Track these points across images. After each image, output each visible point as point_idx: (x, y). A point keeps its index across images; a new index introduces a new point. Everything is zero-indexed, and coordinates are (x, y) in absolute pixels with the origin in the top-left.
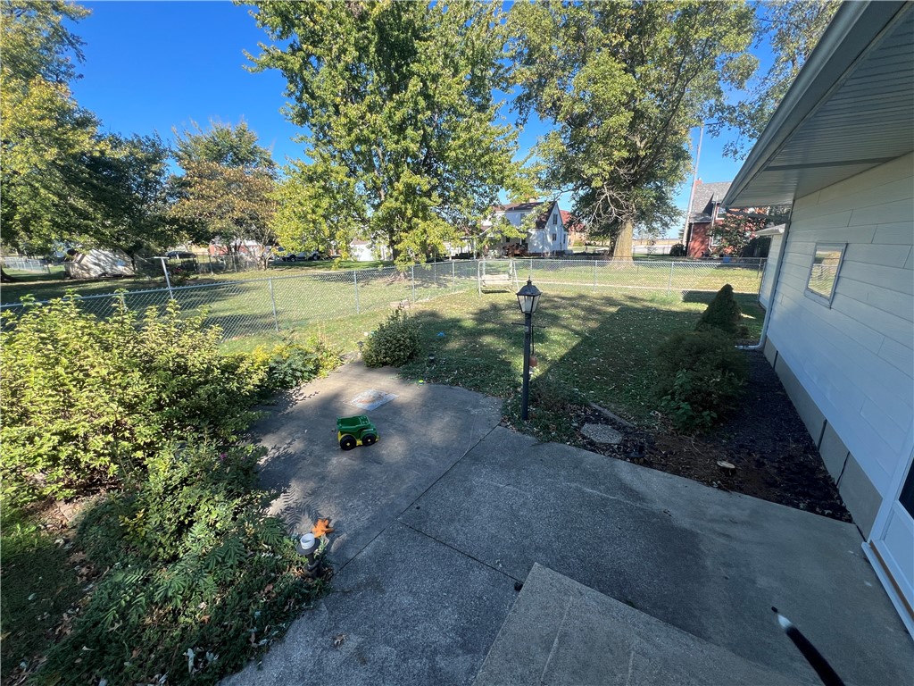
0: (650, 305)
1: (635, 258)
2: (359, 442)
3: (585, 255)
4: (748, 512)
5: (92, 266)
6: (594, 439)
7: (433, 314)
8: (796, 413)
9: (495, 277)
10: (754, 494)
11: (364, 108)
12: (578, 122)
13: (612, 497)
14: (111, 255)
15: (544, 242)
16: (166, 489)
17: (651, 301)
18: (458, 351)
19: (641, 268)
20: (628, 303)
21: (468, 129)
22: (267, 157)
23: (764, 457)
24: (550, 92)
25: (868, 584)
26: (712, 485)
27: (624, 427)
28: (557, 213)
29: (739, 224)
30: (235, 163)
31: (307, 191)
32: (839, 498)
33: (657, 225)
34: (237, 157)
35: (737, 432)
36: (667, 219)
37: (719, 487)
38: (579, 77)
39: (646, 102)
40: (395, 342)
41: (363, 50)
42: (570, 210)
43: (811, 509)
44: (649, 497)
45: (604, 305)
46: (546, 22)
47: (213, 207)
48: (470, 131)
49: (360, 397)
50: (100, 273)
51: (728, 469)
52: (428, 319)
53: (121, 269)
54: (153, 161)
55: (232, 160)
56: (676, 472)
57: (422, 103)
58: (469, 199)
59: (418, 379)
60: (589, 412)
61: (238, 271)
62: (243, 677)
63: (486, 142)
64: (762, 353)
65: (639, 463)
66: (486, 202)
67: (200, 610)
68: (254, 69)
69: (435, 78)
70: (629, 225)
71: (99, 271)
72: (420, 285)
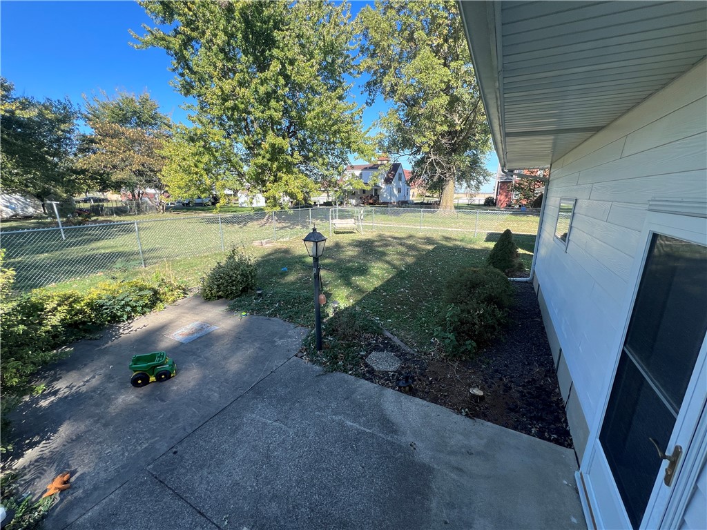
0: (459, 243)
1: (457, 207)
2: (152, 379)
3: (422, 205)
4: (485, 440)
5: (4, 208)
6: (375, 368)
7: (287, 251)
8: (546, 337)
9: (344, 221)
10: (495, 421)
11: (235, 83)
12: (411, 103)
13: (368, 431)
14: (22, 199)
15: (391, 194)
17: (461, 241)
18: (293, 283)
19: (460, 215)
20: (444, 243)
21: (321, 104)
22: (166, 122)
23: (512, 382)
24: (389, 79)
25: (574, 520)
26: (461, 413)
27: (406, 354)
28: (401, 172)
29: (530, 183)
30: (139, 125)
31: (190, 149)
32: (566, 421)
33: (473, 183)
34: (141, 121)
35: (496, 357)
36: (481, 178)
37: (467, 415)
38: (408, 68)
39: (461, 90)
40: (227, 278)
41: (231, 36)
42: (410, 169)
43: (540, 435)
44: (401, 429)
45: (425, 244)
46: (384, 25)
47: (116, 161)
48: (322, 106)
49: (183, 329)
50: (12, 214)
51: (478, 396)
52: (280, 255)
53: (31, 210)
54: (63, 121)
55: (136, 123)
56: (435, 400)
57: (282, 81)
58: (324, 159)
59: (242, 311)
60: (380, 340)
61: (138, 214)
63: (335, 115)
64: (532, 283)
65: (405, 392)
66: (338, 162)
68: (139, 46)
69: (292, 62)
70: (451, 182)
71: (10, 212)
72: (287, 227)
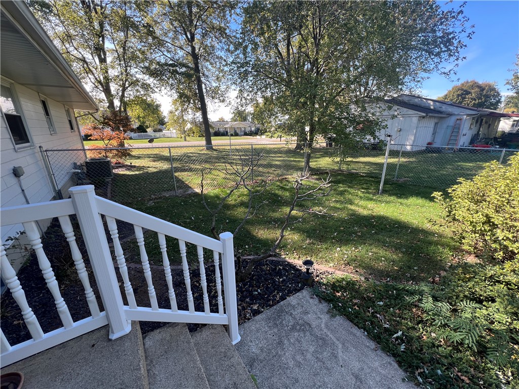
16: (491, 277)
62: (396, 370)
67: (428, 335)
